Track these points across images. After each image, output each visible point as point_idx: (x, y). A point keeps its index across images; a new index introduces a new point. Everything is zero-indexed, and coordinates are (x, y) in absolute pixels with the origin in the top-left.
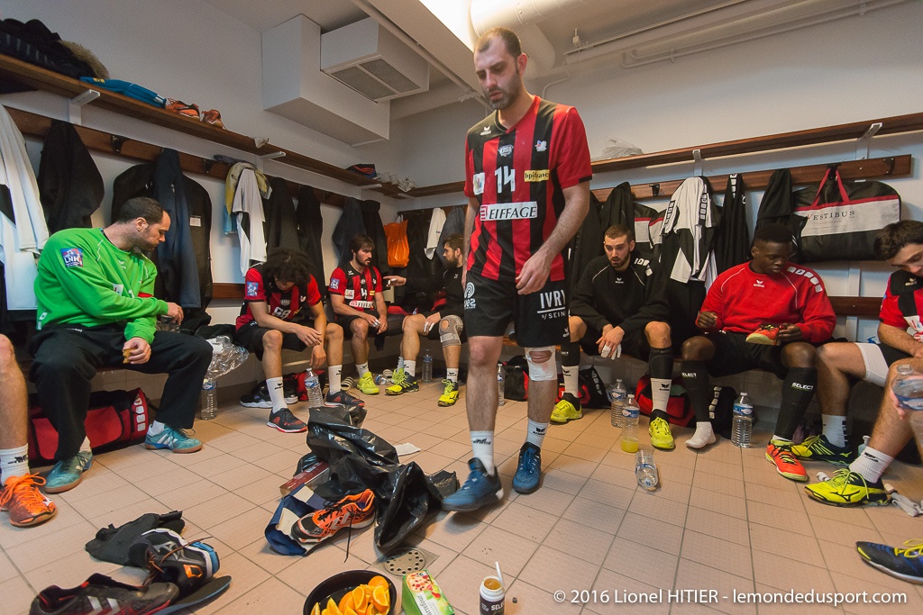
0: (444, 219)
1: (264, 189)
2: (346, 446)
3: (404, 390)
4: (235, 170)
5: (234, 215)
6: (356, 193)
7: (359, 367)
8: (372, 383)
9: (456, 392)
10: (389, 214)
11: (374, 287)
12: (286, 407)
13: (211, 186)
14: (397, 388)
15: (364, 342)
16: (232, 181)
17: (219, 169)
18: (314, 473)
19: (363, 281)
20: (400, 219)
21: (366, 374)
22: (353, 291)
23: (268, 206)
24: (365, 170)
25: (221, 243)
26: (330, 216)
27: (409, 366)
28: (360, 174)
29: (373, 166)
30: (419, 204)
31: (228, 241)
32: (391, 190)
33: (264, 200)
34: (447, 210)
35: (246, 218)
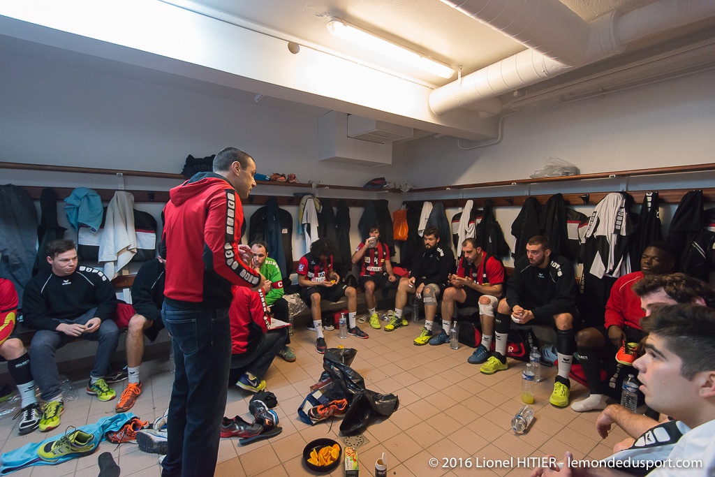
0: (432, 208)
1: (318, 206)
3: (395, 328)
4: (303, 201)
5: (303, 225)
6: (373, 196)
7: (370, 310)
8: (377, 321)
11: (384, 257)
12: (322, 337)
13: (291, 210)
14: (390, 327)
15: (372, 296)
16: (302, 206)
17: (296, 200)
18: (326, 383)
19: (376, 253)
20: (404, 207)
21: (374, 315)
22: (369, 258)
23: (321, 217)
24: (378, 182)
25: (297, 239)
26: (355, 214)
27: (398, 313)
28: (376, 184)
29: (383, 179)
30: (416, 197)
31: (301, 237)
32: (396, 191)
33: (318, 213)
34: (433, 202)
35: (309, 226)
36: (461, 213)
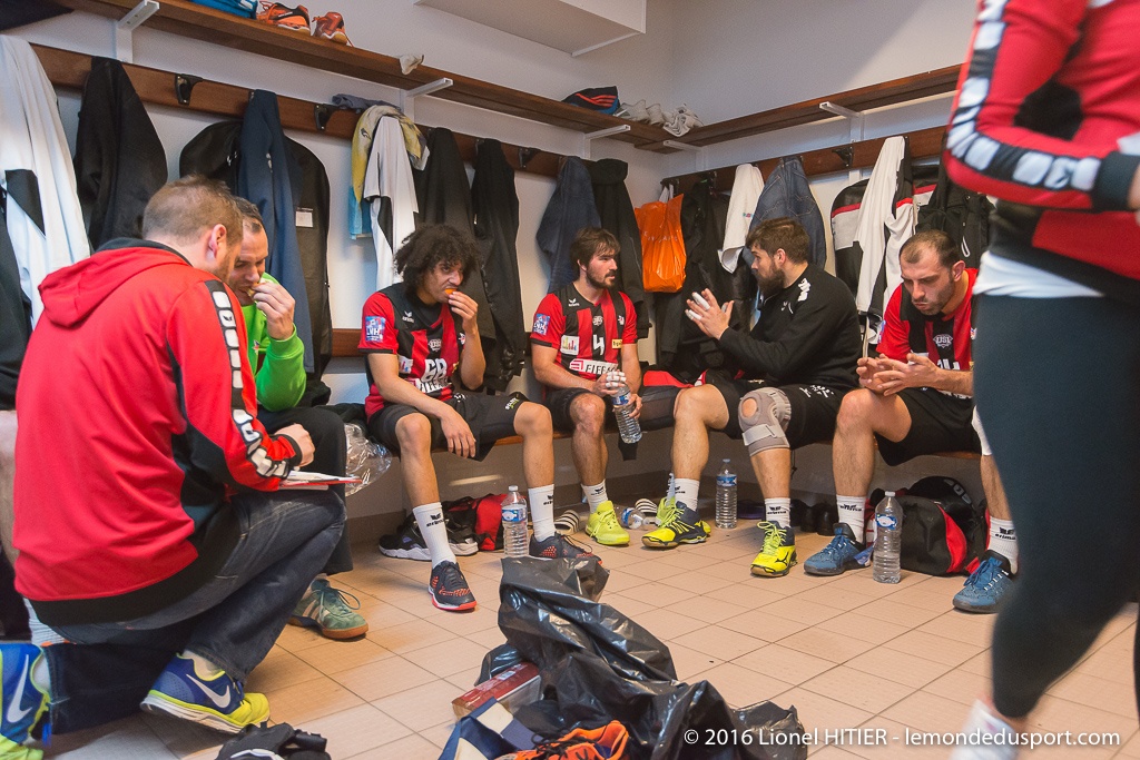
0: (760, 186)
1: (416, 152)
2: (572, 636)
3: (680, 539)
4: (366, 122)
5: (366, 203)
6: (581, 147)
7: (589, 490)
8: (614, 524)
9: (789, 549)
10: (645, 185)
11: (621, 333)
12: (452, 559)
13: (326, 152)
14: (666, 535)
16: (361, 141)
17: (339, 120)
18: (514, 682)
19: (598, 320)
20: (667, 195)
21: (603, 505)
22: (576, 340)
23: (424, 183)
24: (597, 100)
25: (346, 254)
26: (533, 195)
27: (685, 490)
28: (590, 109)
29: (613, 91)
31: (356, 251)
32: (649, 136)
33: (415, 172)
34: (765, 167)
35: (387, 204)
36: (864, 183)
